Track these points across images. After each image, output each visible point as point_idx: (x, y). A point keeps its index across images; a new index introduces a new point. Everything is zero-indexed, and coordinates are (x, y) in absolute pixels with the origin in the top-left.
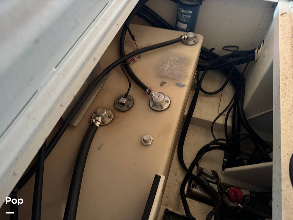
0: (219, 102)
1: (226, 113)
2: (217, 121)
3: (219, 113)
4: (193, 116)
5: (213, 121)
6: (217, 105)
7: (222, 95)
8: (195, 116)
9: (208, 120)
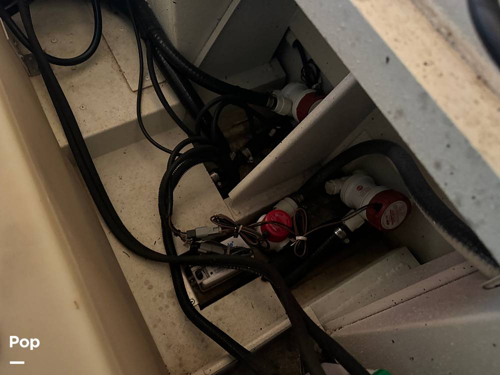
0: (116, 66)
1: (148, 82)
2: (145, 112)
3: (134, 92)
4: (85, 135)
5: (135, 116)
6: (117, 77)
7: (109, 48)
8: (90, 134)
9: (123, 122)
